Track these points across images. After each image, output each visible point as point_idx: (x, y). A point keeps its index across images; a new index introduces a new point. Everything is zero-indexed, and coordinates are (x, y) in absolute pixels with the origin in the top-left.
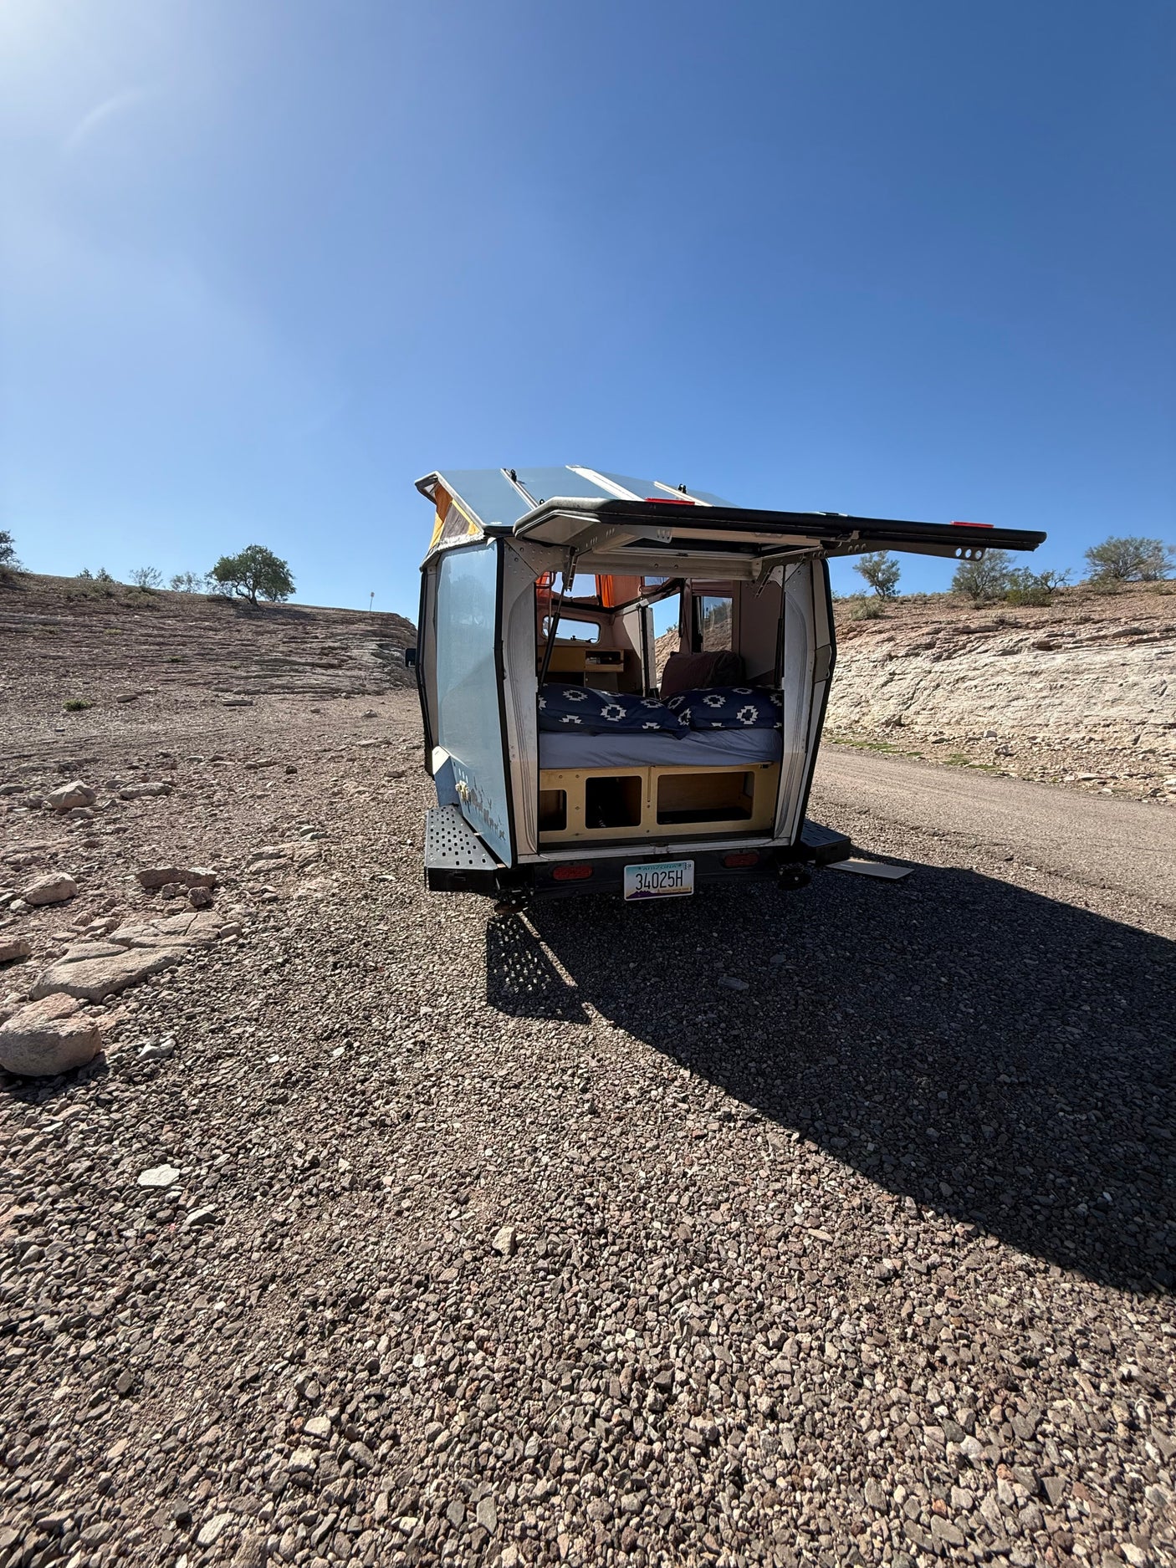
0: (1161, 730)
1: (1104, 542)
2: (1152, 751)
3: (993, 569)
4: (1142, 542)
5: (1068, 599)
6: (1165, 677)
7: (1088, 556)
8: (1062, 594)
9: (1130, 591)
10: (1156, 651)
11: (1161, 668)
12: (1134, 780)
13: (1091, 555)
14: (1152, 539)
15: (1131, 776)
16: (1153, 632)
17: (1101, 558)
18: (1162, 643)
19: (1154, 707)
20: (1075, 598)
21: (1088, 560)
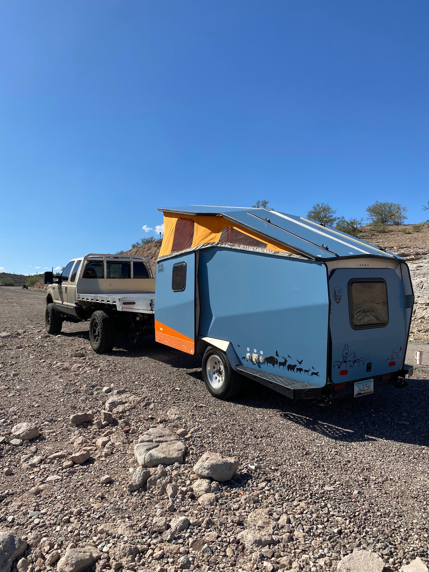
0: (424, 307)
1: (374, 204)
2: (423, 318)
3: (325, 216)
4: (391, 205)
5: (364, 234)
6: (422, 279)
7: (368, 211)
8: (361, 232)
9: (392, 231)
10: (415, 265)
11: (419, 275)
12: (421, 333)
13: (369, 210)
14: (396, 203)
15: (419, 331)
16: (411, 255)
17: (374, 212)
18: (417, 262)
19: (419, 295)
20: (367, 233)
21: (368, 213)
